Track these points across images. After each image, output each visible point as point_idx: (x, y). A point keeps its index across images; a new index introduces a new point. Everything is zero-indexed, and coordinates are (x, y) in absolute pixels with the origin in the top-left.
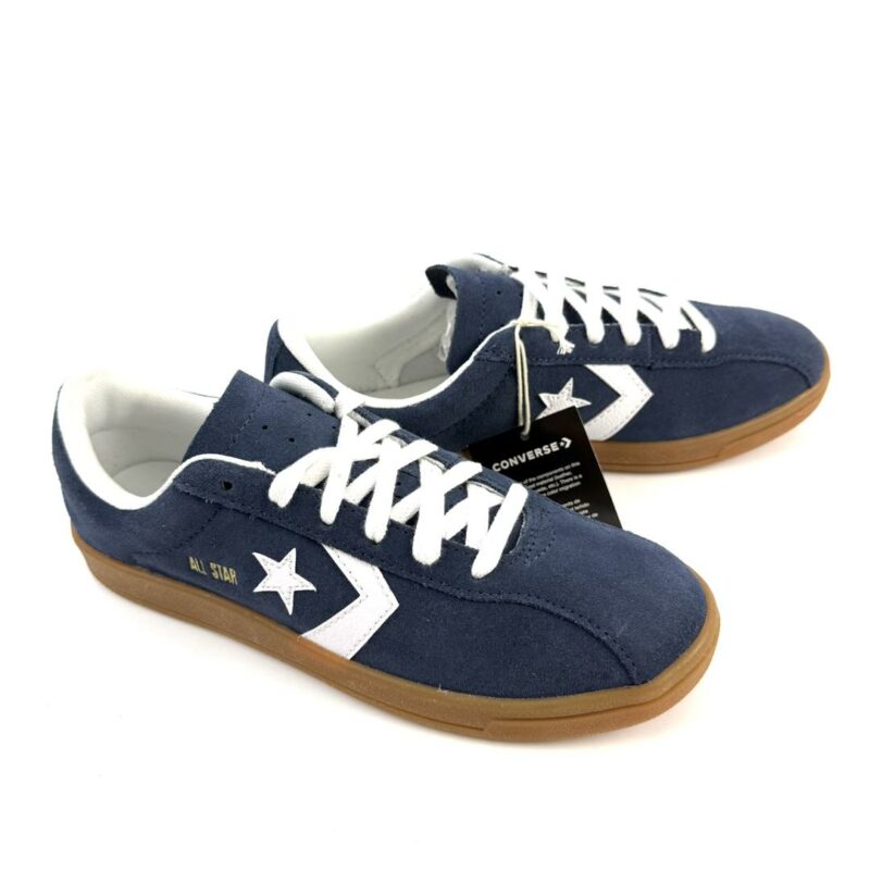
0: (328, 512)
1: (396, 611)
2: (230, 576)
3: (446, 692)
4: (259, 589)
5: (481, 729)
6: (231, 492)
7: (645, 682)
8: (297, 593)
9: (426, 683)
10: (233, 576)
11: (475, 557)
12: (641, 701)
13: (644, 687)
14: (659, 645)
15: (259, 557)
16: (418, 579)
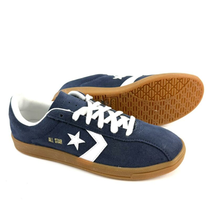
0: (88, 122)
1: (107, 146)
2: (60, 142)
3: (120, 167)
4: (69, 144)
5: (130, 177)
6: (62, 117)
7: (171, 160)
8: (80, 144)
9: (115, 166)
10: (61, 142)
11: (126, 131)
12: (171, 165)
13: (171, 161)
14: (174, 150)
15: (69, 135)
16: (112, 137)
